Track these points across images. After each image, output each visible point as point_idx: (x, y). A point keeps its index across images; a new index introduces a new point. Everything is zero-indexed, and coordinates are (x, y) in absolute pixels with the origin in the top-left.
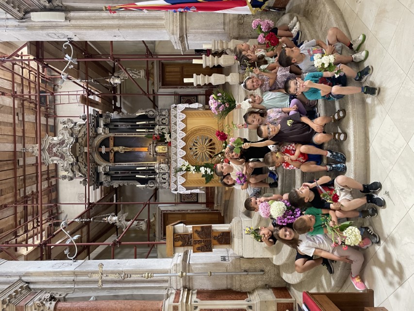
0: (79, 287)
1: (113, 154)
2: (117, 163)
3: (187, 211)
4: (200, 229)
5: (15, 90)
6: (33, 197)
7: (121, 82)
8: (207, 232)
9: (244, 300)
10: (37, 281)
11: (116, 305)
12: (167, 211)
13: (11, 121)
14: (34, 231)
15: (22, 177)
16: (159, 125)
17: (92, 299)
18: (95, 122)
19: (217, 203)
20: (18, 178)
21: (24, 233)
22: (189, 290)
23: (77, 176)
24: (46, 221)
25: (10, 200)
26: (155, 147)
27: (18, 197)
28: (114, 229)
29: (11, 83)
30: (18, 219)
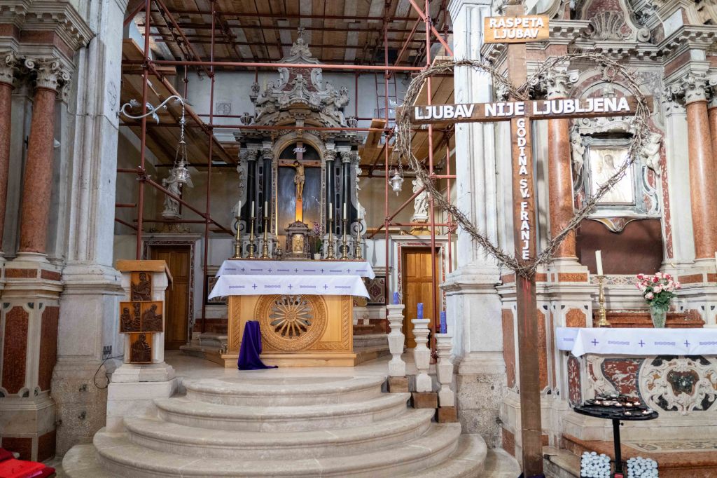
0: (77, 122)
1: (292, 165)
2: (276, 171)
3: (192, 287)
4: (157, 312)
5: (395, 21)
6: (226, 37)
7: (395, 192)
8: (151, 324)
9: (39, 384)
10: (90, 60)
11: (44, 181)
12: (193, 252)
13: (347, 13)
14: (170, 35)
15: (258, 24)
16: (338, 241)
17: (57, 142)
18: (343, 140)
19: (202, 339)
20: (257, 18)
21: (167, 22)
22: (60, 294)
23: (258, 108)
24: (186, 52)
25: (222, 6)
26: (303, 234)
27: (227, 17)
28: (167, 161)
29: (406, 16)
30: (191, 16)
